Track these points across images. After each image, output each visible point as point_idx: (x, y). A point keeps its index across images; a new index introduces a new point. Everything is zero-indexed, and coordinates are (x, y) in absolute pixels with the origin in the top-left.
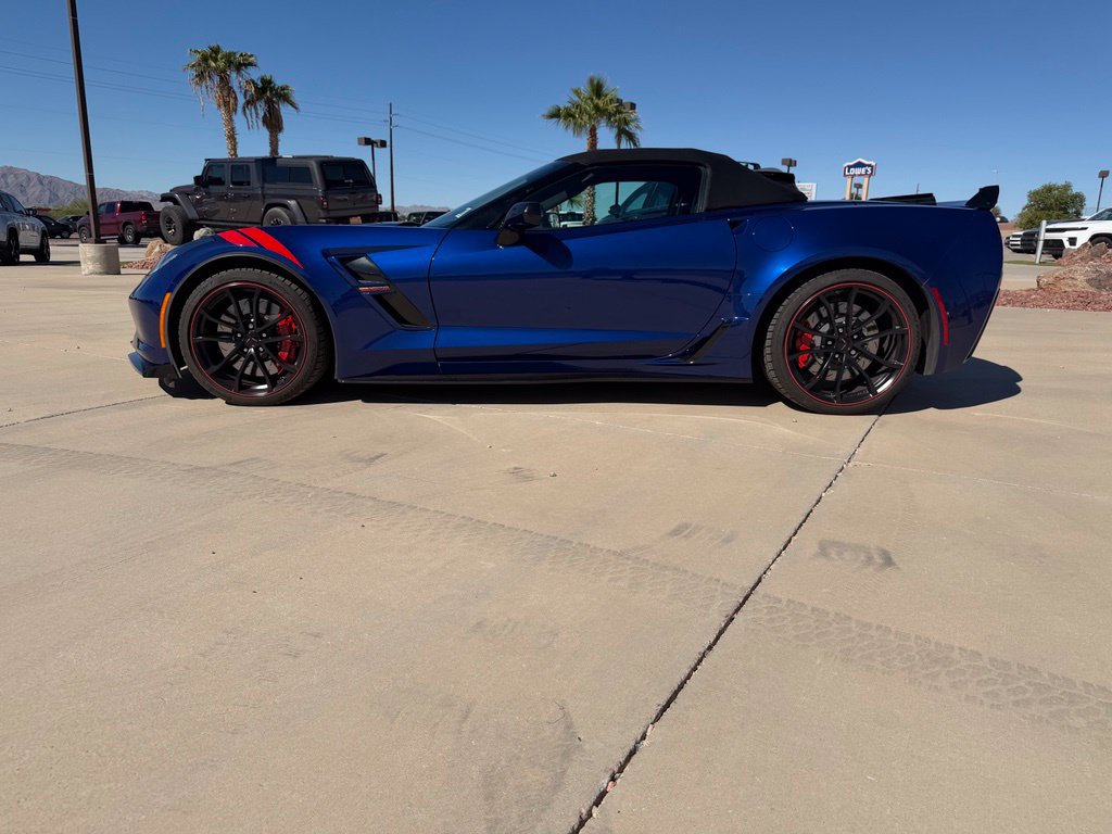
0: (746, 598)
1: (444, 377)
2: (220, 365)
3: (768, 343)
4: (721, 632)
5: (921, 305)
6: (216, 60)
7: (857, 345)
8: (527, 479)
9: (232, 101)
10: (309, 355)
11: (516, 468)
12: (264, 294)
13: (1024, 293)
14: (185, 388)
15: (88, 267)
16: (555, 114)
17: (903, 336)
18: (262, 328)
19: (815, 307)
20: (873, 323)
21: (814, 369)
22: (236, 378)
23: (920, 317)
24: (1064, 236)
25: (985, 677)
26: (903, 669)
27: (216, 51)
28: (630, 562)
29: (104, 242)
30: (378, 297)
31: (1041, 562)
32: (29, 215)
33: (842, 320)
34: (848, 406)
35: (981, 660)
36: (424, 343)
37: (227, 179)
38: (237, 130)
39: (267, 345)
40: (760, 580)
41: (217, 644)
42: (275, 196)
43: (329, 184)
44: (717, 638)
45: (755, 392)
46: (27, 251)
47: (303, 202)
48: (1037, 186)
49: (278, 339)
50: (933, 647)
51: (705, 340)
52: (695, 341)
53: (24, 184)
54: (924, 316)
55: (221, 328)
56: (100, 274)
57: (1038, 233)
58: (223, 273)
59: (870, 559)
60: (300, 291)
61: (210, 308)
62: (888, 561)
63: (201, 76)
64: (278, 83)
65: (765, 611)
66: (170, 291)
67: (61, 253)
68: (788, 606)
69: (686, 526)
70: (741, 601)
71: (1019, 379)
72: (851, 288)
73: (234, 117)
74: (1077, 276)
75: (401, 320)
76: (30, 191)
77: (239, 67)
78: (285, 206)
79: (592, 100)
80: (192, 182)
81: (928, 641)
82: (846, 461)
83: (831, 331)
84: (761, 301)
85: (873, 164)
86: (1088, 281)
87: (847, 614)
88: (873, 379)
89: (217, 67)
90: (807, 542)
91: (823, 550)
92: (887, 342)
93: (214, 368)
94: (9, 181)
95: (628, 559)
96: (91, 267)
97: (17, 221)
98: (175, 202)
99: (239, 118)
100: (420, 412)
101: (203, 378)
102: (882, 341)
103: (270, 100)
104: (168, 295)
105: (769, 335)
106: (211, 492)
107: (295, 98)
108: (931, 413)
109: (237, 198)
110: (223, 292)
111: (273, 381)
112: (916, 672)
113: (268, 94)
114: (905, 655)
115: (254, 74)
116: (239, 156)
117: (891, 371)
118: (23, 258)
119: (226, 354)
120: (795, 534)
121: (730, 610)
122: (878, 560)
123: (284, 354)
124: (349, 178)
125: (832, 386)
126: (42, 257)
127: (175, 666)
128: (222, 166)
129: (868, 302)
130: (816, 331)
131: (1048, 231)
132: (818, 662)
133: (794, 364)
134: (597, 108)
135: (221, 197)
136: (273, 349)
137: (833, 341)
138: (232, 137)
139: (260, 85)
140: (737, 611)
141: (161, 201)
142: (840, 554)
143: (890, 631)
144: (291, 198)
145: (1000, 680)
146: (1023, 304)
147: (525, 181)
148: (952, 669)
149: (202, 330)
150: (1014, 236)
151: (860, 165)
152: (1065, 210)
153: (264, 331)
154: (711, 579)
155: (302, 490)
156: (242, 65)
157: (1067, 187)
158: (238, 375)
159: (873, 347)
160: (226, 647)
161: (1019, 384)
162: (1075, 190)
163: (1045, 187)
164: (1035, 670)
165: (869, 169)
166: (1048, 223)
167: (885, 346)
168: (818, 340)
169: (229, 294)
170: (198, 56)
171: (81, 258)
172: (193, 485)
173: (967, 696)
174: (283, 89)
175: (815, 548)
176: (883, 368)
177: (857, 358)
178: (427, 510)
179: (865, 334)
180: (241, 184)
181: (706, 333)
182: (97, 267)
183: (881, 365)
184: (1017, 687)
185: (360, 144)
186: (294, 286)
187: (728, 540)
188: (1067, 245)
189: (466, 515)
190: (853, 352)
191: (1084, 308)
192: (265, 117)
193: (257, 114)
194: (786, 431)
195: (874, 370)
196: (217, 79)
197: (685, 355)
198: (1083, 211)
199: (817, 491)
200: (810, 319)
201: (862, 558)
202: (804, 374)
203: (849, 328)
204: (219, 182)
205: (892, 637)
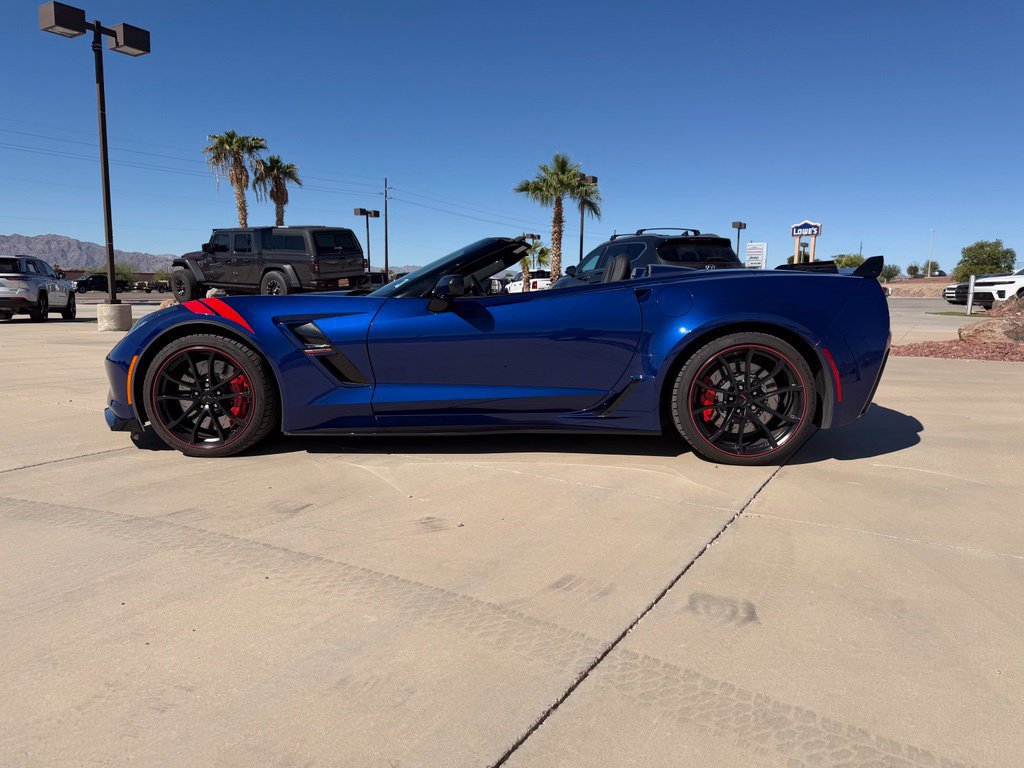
0: (605, 654)
1: (380, 429)
2: (178, 421)
3: (674, 398)
4: (571, 689)
5: (815, 366)
6: (230, 144)
7: (757, 401)
8: (437, 529)
9: (244, 178)
10: (257, 409)
11: (428, 518)
12: (218, 357)
13: (946, 344)
14: (148, 441)
15: (103, 324)
16: (525, 188)
17: (799, 393)
18: (216, 387)
19: (717, 365)
20: (771, 381)
21: (719, 423)
22: (193, 431)
23: (815, 376)
24: (993, 290)
25: (813, 739)
26: (735, 731)
27: (231, 136)
28: (505, 616)
29: (119, 302)
30: (323, 358)
31: (899, 618)
32: (59, 278)
33: (741, 378)
34: (751, 457)
35: (814, 720)
36: (362, 398)
37: (231, 246)
38: (248, 203)
39: (220, 402)
40: (624, 634)
41: (96, 696)
42: (272, 261)
43: (321, 251)
44: (567, 695)
45: (667, 443)
46: (55, 310)
47: (296, 265)
48: (971, 243)
49: (231, 396)
50: (770, 707)
51: (617, 396)
52: (608, 397)
53: (66, 249)
54: (819, 374)
55: (182, 388)
56: (114, 330)
57: (967, 287)
58: (183, 339)
59: (734, 613)
60: (250, 353)
61: (171, 369)
62: (752, 615)
63: (217, 158)
64: (285, 162)
65: (620, 667)
66: (137, 353)
67: (86, 311)
68: (642, 662)
69: (569, 578)
70: (599, 657)
71: (921, 428)
72: (748, 349)
73: (245, 192)
74: (995, 328)
75: (342, 377)
76: (70, 255)
77: (251, 150)
78: (281, 270)
79: (558, 174)
80: (200, 249)
81: (767, 700)
82: (738, 512)
83: (731, 389)
84: (666, 359)
85: (819, 225)
86: (1006, 333)
87: (697, 670)
88: (772, 432)
89: (232, 150)
90: (679, 596)
91: (692, 605)
92: (787, 397)
93: (173, 423)
94: (52, 247)
95: (504, 613)
96: (106, 325)
97: (48, 284)
98: (186, 266)
99: (249, 193)
100: (356, 462)
101: (163, 433)
102: (782, 396)
103: (278, 178)
104: (135, 358)
105: (675, 392)
106: (141, 542)
107: (299, 174)
108: (831, 464)
109: (240, 263)
110: (182, 355)
111: (225, 434)
112: (749, 733)
113: (275, 172)
114: (741, 715)
115: (263, 156)
116: (249, 226)
117: (790, 425)
118: (51, 315)
119: (185, 410)
120: (670, 587)
121: (585, 666)
122: (742, 614)
123: (236, 410)
124: (338, 245)
125: (734, 438)
126: (69, 314)
127: (49, 719)
128: (227, 235)
129: (766, 362)
130: (718, 387)
131: (977, 284)
132: (655, 722)
133: (699, 418)
134: (561, 182)
135: (227, 262)
136: (226, 406)
137: (734, 397)
138: (243, 209)
139: (269, 164)
140: (592, 667)
141: (173, 265)
142: (707, 607)
143: (734, 689)
144: (286, 263)
145: (828, 742)
146: (945, 355)
147: (462, 254)
148: (784, 730)
149: (163, 391)
150: (949, 289)
151: (806, 226)
152: (997, 264)
153: (218, 389)
154: (577, 634)
155: (224, 540)
156: (253, 148)
157: (998, 244)
158: (195, 427)
159: (773, 402)
160: (103, 701)
161: (919, 433)
162: (1005, 246)
163: (977, 244)
164: (864, 732)
165: (815, 229)
166: (977, 278)
167: (785, 401)
168: (720, 396)
169: (187, 357)
170: (216, 140)
171: (98, 316)
172: (127, 536)
173: (790, 760)
174: (288, 167)
175: (685, 602)
176: (782, 423)
177: (758, 412)
178: (331, 562)
179: (764, 391)
180: (243, 250)
181: (618, 389)
182: (112, 325)
183: (781, 421)
184: (842, 751)
185: (356, 214)
186: (245, 349)
187: (605, 593)
188: (996, 297)
189: (367, 566)
190: (753, 407)
191: (1002, 359)
192: (272, 192)
193: (265, 189)
194: (690, 481)
195: (774, 424)
196: (231, 160)
197: (600, 409)
198: (1015, 265)
199: (703, 541)
200: (712, 378)
201: (727, 612)
202: (710, 427)
203: (749, 385)
204: (224, 249)
205: (733, 696)
